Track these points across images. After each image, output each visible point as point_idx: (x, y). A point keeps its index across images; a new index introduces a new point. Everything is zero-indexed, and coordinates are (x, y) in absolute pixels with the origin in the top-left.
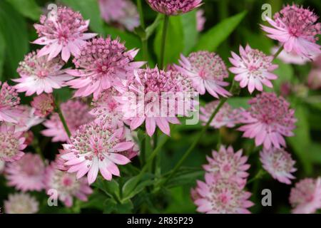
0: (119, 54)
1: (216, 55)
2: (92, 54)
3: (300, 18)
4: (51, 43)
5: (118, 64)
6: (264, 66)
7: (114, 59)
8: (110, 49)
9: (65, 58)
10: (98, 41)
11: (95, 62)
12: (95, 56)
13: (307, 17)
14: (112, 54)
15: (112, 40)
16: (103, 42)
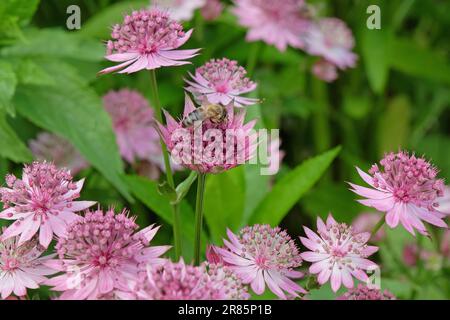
0: (126, 237)
1: (282, 230)
2: (83, 237)
3: (410, 174)
4: (22, 219)
5: (124, 253)
6: (355, 251)
7: (118, 246)
8: (111, 229)
9: (45, 242)
10: (94, 218)
11: (88, 251)
12: (88, 240)
13: (421, 171)
14: (115, 237)
15: (116, 213)
16: (101, 218)
